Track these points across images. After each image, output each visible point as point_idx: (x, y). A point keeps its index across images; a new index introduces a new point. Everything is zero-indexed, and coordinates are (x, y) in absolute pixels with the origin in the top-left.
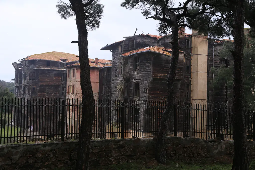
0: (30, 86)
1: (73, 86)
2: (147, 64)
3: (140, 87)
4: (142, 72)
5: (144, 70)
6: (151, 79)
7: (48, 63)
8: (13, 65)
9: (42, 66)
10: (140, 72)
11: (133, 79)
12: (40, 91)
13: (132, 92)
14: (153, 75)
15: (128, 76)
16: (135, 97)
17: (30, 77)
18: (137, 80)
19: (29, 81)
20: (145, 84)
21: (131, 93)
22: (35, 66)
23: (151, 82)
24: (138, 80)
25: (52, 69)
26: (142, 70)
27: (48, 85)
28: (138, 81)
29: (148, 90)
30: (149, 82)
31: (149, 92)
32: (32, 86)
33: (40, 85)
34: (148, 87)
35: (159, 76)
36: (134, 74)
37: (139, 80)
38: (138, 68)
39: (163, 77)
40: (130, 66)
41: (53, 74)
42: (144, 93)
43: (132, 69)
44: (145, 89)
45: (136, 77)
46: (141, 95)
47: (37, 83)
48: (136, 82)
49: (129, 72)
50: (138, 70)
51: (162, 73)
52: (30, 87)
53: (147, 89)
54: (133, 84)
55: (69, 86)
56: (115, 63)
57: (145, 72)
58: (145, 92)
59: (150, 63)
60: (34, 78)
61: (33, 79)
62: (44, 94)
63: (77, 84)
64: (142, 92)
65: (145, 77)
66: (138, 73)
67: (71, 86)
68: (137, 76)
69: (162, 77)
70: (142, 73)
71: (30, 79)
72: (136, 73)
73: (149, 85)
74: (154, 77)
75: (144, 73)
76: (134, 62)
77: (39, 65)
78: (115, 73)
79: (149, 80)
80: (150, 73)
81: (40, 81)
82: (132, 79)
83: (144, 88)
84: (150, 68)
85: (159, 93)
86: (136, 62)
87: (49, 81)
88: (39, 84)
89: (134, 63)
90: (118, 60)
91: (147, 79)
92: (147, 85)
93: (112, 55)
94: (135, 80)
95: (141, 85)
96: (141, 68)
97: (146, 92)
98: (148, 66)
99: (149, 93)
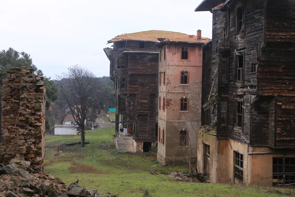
0: (119, 75)
1: (164, 72)
2: (257, 17)
3: (244, 63)
4: (248, 33)
5: (252, 28)
6: (262, 45)
7: (142, 44)
8: (105, 51)
9: (134, 49)
10: (245, 34)
11: (235, 50)
12: (131, 82)
13: (234, 73)
14: (267, 35)
15: (228, 46)
16: (238, 81)
17: (118, 64)
18: (240, 50)
19: (117, 69)
20: (253, 55)
21: (232, 75)
22: (124, 49)
23: (263, 50)
24: (242, 49)
25: (146, 52)
26: (248, 30)
27: (141, 74)
28: (242, 51)
29: (257, 66)
30: (258, 50)
31: (260, 69)
32: (121, 76)
33: (131, 74)
34: (258, 59)
35: (281, 38)
36: (236, 41)
37: (244, 49)
38: (243, 27)
39: (289, 38)
40: (231, 27)
41: (147, 59)
42: (251, 73)
43: (233, 31)
44: (253, 64)
45: (240, 45)
46: (246, 78)
47: (127, 72)
48: (239, 54)
49: (229, 38)
50: (243, 32)
51: (287, 32)
52: (119, 77)
53: (255, 64)
54: (235, 57)
55: (160, 74)
56: (217, 30)
57: (254, 32)
58: (253, 69)
59: (261, 14)
60: (123, 65)
61: (123, 67)
62: (136, 86)
63: (168, 69)
64: (247, 71)
65: (252, 42)
66: (242, 38)
67: (162, 72)
68: (241, 43)
69: (287, 39)
70: (249, 35)
71: (118, 67)
72: (239, 37)
73: (258, 56)
74: (269, 40)
75: (252, 36)
76: (236, 17)
77: (129, 48)
78: (217, 46)
79: (259, 46)
80: (261, 33)
81: (130, 69)
82: (233, 50)
83: (251, 62)
84: (261, 23)
85: (281, 71)
86: (240, 18)
87: (142, 69)
88: (129, 73)
89: (236, 20)
90: (220, 24)
91: (256, 46)
92: (256, 57)
93: (213, 19)
94: (237, 50)
95: (247, 59)
96: (247, 26)
97: (255, 71)
98: (259, 20)
99: (259, 72)
